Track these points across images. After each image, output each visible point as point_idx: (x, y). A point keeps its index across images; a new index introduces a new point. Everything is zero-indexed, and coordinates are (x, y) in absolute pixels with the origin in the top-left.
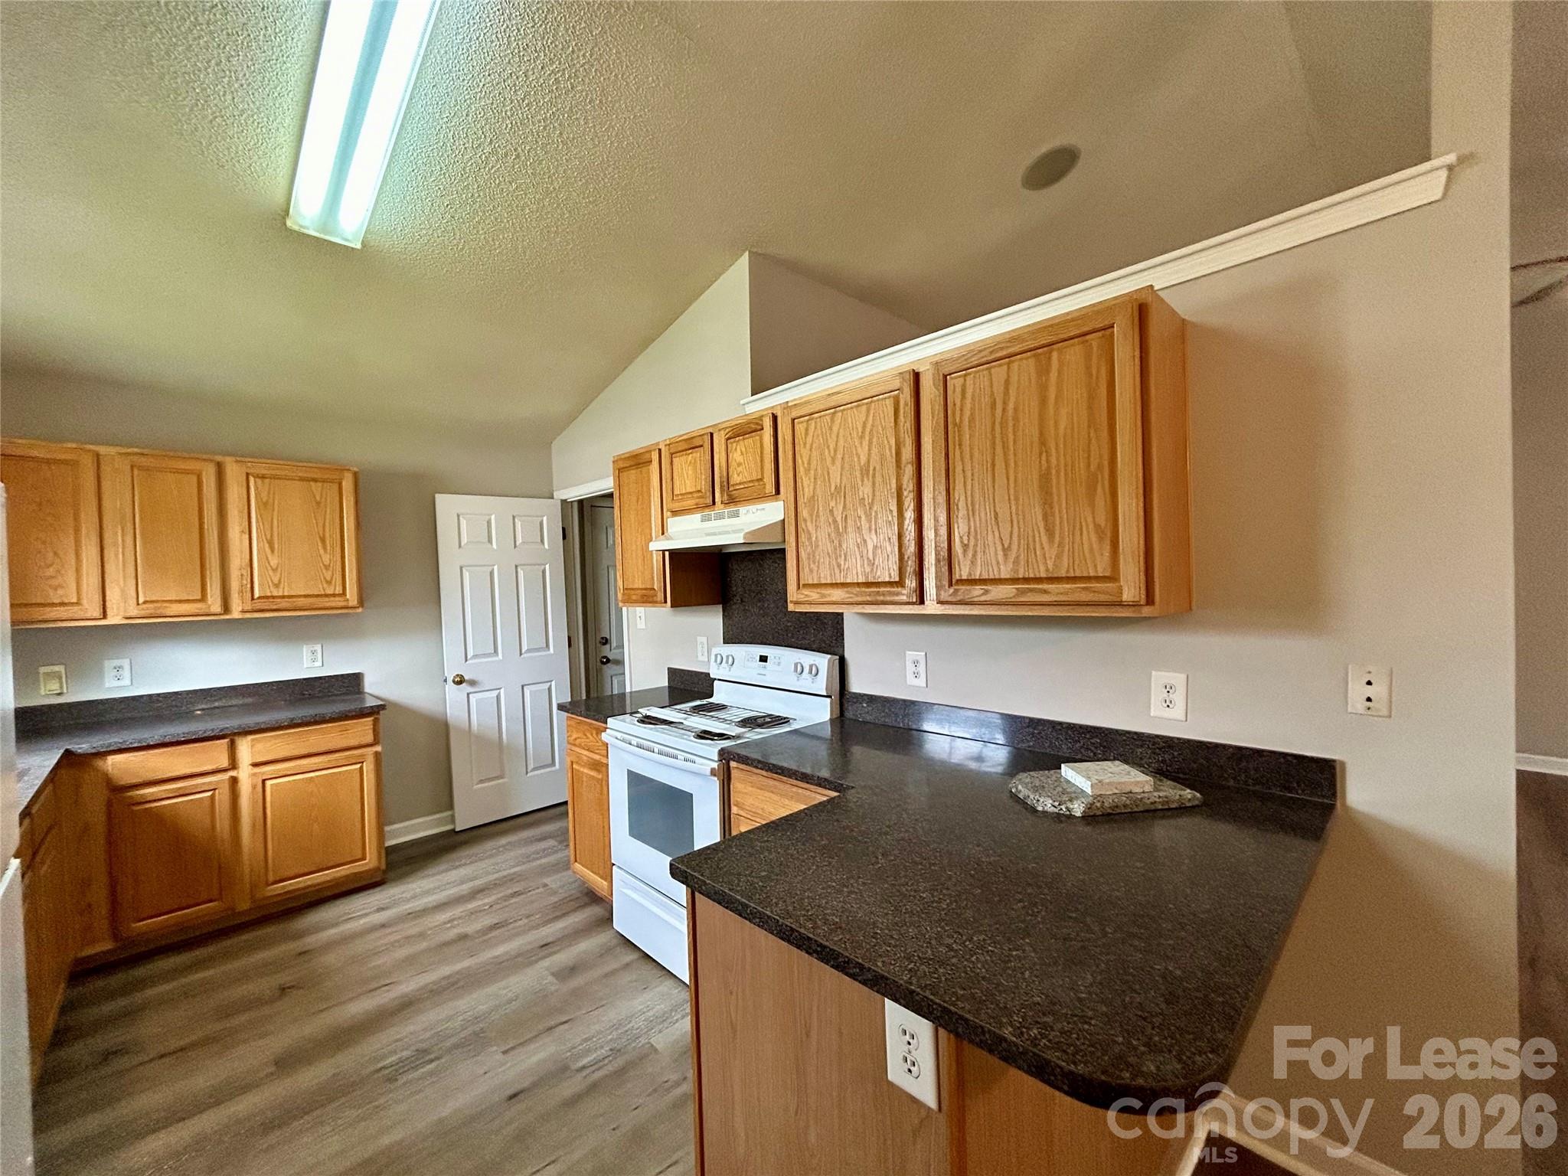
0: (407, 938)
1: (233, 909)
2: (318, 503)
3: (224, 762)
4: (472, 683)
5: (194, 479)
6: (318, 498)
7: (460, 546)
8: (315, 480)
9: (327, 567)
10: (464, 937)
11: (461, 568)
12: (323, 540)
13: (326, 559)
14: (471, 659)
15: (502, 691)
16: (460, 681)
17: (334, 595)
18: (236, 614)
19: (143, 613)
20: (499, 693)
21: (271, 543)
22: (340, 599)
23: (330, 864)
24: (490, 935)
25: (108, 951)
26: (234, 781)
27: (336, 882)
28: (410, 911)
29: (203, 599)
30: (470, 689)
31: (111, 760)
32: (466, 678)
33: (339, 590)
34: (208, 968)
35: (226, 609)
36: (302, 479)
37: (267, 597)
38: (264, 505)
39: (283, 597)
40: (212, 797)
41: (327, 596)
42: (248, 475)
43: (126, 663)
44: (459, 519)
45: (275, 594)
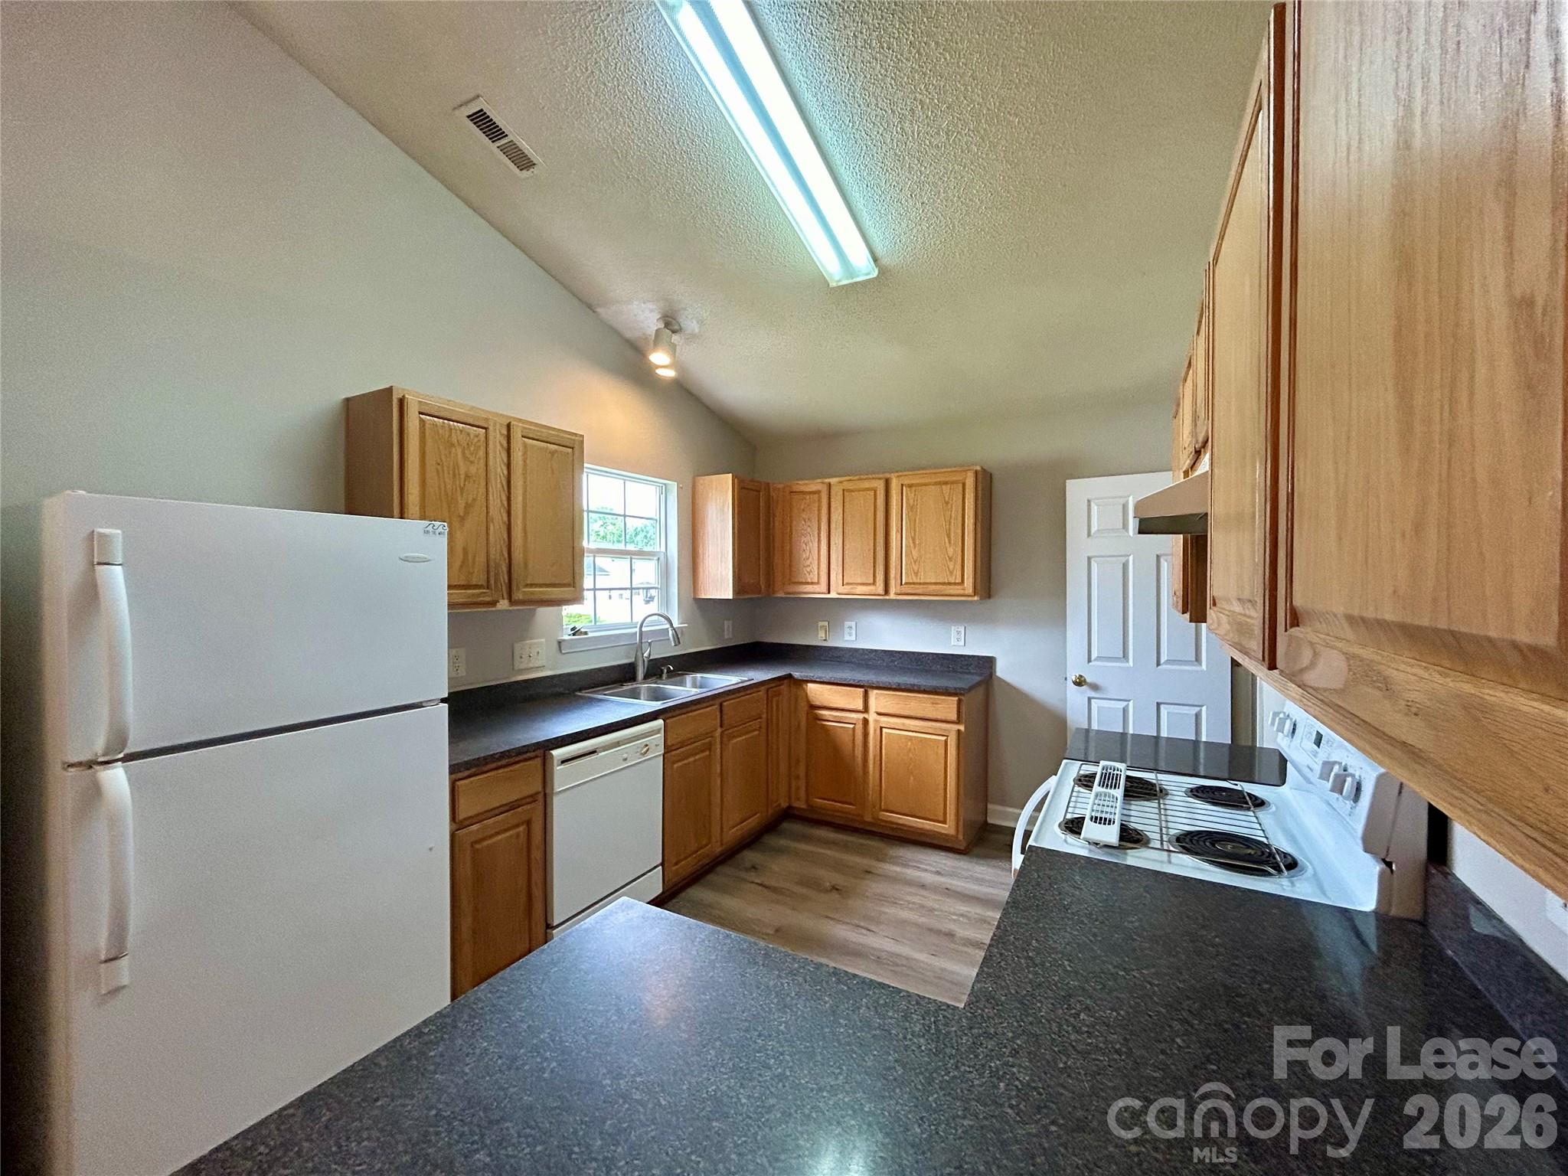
0: (922, 906)
1: (862, 817)
2: (947, 503)
3: (860, 706)
4: (1095, 687)
5: (872, 493)
6: (947, 499)
7: (1089, 535)
8: (946, 483)
9: (950, 559)
10: (950, 935)
11: (1089, 559)
12: (949, 536)
13: (951, 551)
14: (1095, 660)
15: (1131, 703)
16: (1080, 682)
17: (955, 584)
18: (892, 596)
19: (845, 591)
20: (1127, 706)
21: (914, 540)
22: (959, 587)
23: (920, 814)
24: (966, 949)
25: (803, 809)
26: (866, 722)
27: (923, 832)
28: (949, 887)
29: (874, 583)
30: (1092, 694)
31: (810, 686)
32: (1088, 680)
33: (959, 580)
34: (829, 849)
35: (887, 591)
36: (936, 484)
37: (910, 584)
38: (911, 508)
39: (920, 584)
40: (854, 729)
41: (950, 584)
42: (902, 485)
43: (853, 624)
44: (1089, 506)
45: (915, 581)
